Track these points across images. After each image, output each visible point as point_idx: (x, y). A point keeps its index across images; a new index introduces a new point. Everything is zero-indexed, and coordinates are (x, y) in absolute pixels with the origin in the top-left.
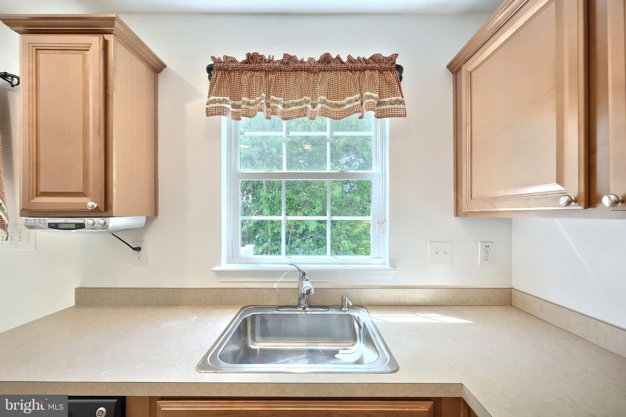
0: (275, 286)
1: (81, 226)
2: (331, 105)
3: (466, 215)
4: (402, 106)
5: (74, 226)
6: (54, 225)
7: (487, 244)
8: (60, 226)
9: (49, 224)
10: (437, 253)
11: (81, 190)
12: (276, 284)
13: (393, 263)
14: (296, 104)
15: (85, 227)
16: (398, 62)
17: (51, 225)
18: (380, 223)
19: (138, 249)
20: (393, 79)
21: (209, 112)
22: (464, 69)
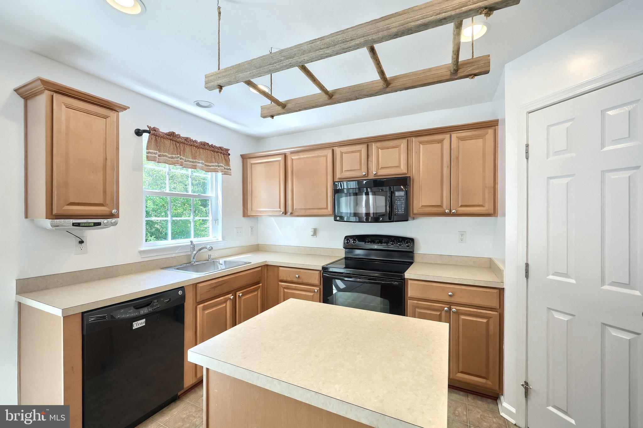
0: (173, 255)
1: (99, 224)
2: (206, 165)
3: (248, 216)
4: (230, 171)
5: (92, 224)
6: (77, 224)
7: (252, 228)
8: (81, 225)
9: (73, 224)
10: (238, 232)
11: (101, 202)
12: (174, 255)
13: (223, 238)
14: (190, 162)
15: (101, 225)
16: (229, 152)
17: (75, 224)
18: (216, 220)
19: (81, 242)
20: (227, 158)
21: (148, 158)
22: (248, 160)
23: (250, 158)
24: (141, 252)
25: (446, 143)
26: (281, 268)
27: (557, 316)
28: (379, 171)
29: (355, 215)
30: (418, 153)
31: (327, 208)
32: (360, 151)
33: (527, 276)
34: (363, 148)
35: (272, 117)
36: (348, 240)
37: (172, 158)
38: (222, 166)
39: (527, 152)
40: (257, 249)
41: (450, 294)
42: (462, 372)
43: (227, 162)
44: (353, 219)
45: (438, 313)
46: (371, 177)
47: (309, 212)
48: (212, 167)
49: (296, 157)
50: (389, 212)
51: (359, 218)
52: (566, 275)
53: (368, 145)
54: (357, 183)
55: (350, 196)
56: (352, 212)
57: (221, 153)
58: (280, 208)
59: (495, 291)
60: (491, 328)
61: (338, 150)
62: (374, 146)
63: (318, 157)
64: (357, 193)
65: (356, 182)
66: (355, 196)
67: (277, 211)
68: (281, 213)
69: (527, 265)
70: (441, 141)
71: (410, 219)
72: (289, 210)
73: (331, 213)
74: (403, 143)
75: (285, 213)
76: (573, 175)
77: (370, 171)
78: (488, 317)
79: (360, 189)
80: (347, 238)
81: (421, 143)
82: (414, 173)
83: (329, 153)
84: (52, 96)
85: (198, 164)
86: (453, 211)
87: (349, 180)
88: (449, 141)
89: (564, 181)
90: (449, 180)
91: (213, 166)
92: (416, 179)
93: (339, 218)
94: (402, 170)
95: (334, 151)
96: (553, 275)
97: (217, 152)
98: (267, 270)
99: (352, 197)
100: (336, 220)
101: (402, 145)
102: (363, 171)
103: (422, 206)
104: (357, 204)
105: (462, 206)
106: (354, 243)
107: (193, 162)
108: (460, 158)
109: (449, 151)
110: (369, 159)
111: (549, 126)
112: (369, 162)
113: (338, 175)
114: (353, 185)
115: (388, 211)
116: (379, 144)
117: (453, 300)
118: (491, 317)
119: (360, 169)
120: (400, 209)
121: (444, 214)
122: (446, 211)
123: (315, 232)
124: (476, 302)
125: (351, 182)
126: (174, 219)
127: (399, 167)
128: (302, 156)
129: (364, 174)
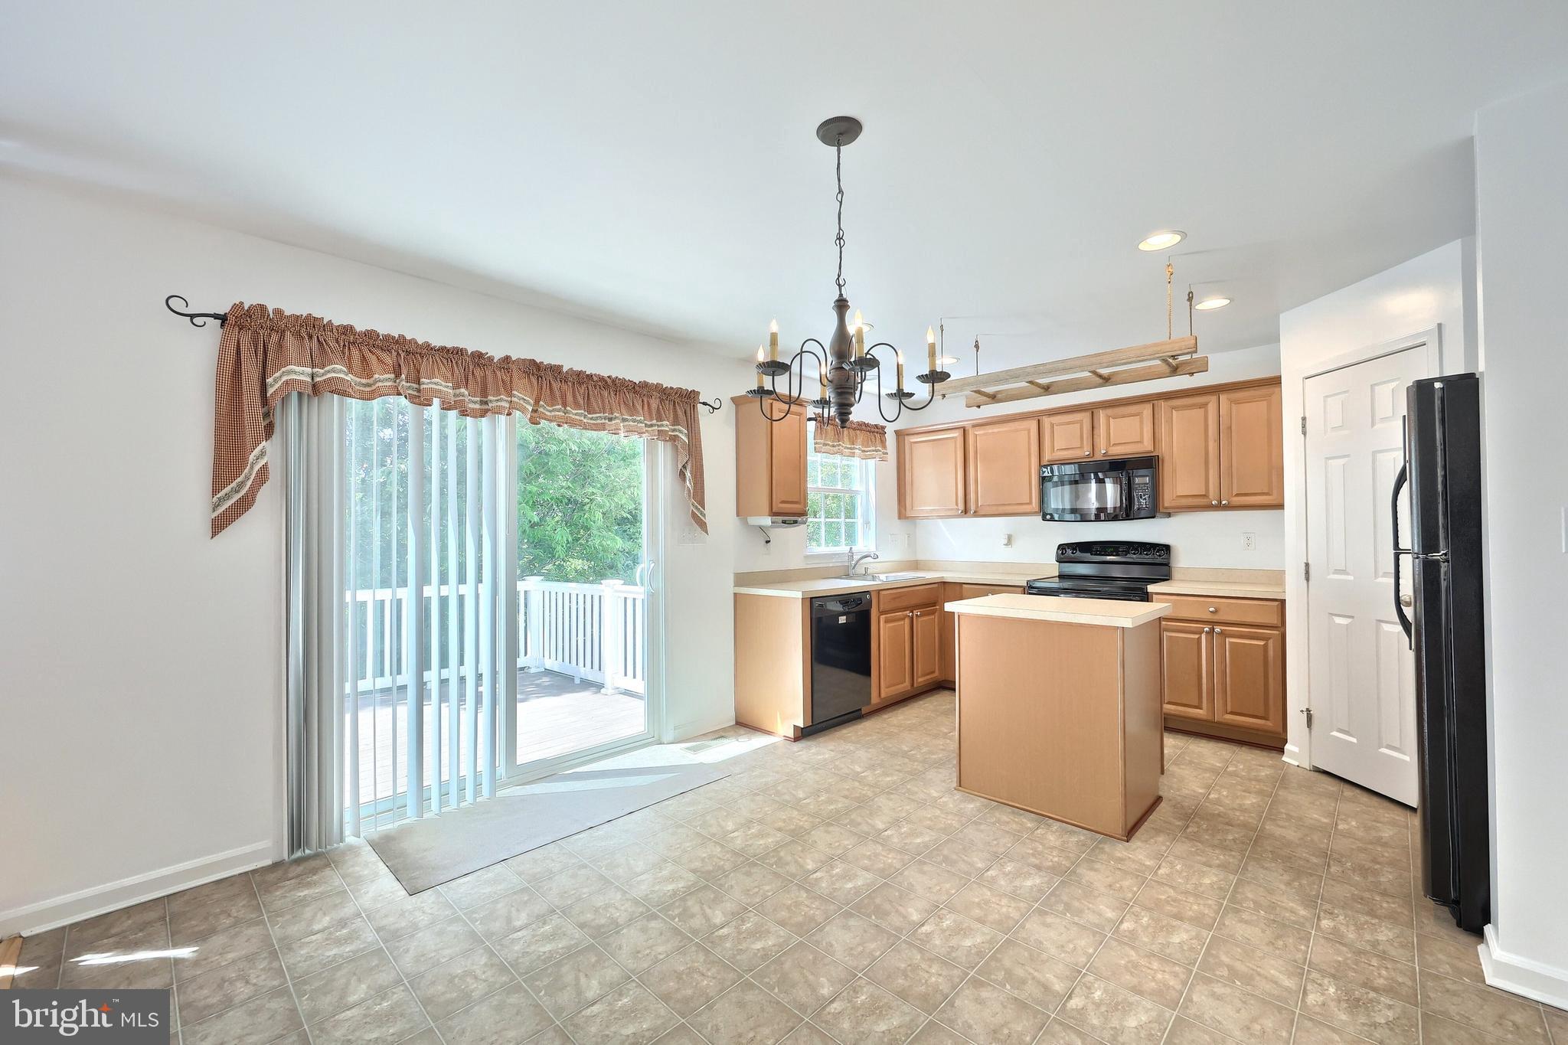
0: (831, 565)
1: (795, 522)
2: (863, 451)
3: (907, 518)
4: (885, 455)
5: (792, 522)
7: (910, 535)
8: (786, 523)
9: (782, 521)
10: (894, 541)
11: (798, 501)
14: (849, 448)
17: (784, 521)
18: (867, 523)
19: (768, 542)
20: (883, 439)
21: (816, 450)
22: (906, 437)
23: (908, 435)
24: (807, 557)
25: (1212, 408)
26: (964, 585)
27: (1338, 620)
28: (1111, 448)
29: (1074, 511)
30: (1170, 421)
31: (1030, 503)
32: (1081, 422)
33: (1307, 579)
34: (1085, 417)
35: (979, 407)
36: (1063, 549)
37: (833, 446)
38: (880, 451)
39: (1304, 426)
40: (915, 565)
41: (1212, 609)
42: (1232, 713)
43: (883, 443)
44: (1071, 517)
45: (1197, 636)
46: (1098, 457)
47: (1001, 509)
48: (868, 453)
49: (981, 432)
50: (1126, 505)
51: (1080, 515)
52: (1343, 572)
53: (1092, 412)
54: (1077, 468)
55: (1063, 485)
56: (1068, 506)
57: (877, 433)
58: (957, 504)
59: (1276, 603)
60: (1271, 653)
61: (1047, 421)
62: (1102, 415)
63: (1016, 431)
64: (1078, 480)
65: (1076, 465)
66: (1074, 486)
67: (952, 509)
68: (960, 511)
69: (1307, 565)
70: (1204, 406)
71: (1158, 515)
72: (973, 508)
73: (1037, 509)
74: (1147, 410)
75: (966, 511)
76: (1348, 456)
77: (1096, 449)
78: (1266, 638)
79: (1083, 476)
80: (1062, 547)
81: (1173, 408)
82: (1163, 450)
83: (1033, 425)
84: (771, 404)
85: (857, 451)
86: (1224, 502)
87: (1064, 463)
88: (1216, 405)
89: (1342, 461)
90: (1217, 461)
91: (870, 451)
92: (1167, 459)
93: (1048, 517)
94: (1146, 447)
95: (1041, 421)
96: (1334, 573)
97: (874, 432)
98: (945, 589)
99: (1067, 488)
100: (1044, 519)
101: (1145, 412)
102: (1085, 449)
103: (1177, 496)
104: (1076, 496)
105: (1237, 495)
106: (1073, 553)
107: (851, 448)
108: (1233, 428)
109: (1216, 418)
110: (1095, 432)
111: (1327, 397)
112: (1095, 436)
113: (1047, 457)
114: (1070, 470)
115: (1124, 505)
116: (1110, 411)
117: (1216, 618)
118: (1270, 638)
119: (1081, 447)
120: (1142, 501)
121: (1209, 507)
122: (1213, 503)
123: (1010, 540)
124: (1249, 619)
125: (1067, 466)
126: (847, 520)
127: (1141, 442)
128: (990, 430)
129: (1087, 453)
